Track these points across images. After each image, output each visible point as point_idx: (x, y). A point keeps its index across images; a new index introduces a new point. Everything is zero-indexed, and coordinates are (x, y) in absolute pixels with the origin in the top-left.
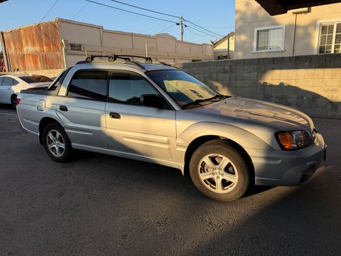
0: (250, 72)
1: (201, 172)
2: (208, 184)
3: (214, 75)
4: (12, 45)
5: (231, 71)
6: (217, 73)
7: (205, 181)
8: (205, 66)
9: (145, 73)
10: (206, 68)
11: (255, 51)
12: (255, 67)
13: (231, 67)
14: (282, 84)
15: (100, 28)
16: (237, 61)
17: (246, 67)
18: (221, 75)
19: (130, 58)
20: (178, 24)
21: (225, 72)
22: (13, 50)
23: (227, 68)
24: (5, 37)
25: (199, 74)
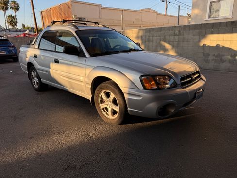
0: (194, 35)
1: (101, 103)
2: (105, 112)
3: (167, 38)
4: (46, 18)
5: (180, 34)
6: (170, 36)
7: (103, 109)
8: (161, 31)
9: (76, 32)
10: (162, 32)
11: (207, 19)
12: (198, 31)
13: (179, 31)
14: (218, 46)
15: (99, 6)
16: (184, 26)
17: (191, 31)
18: (172, 38)
19: (87, 23)
20: (163, 2)
21: (175, 35)
22: (47, 23)
23: (177, 32)
24: (43, 14)
25: (156, 37)
